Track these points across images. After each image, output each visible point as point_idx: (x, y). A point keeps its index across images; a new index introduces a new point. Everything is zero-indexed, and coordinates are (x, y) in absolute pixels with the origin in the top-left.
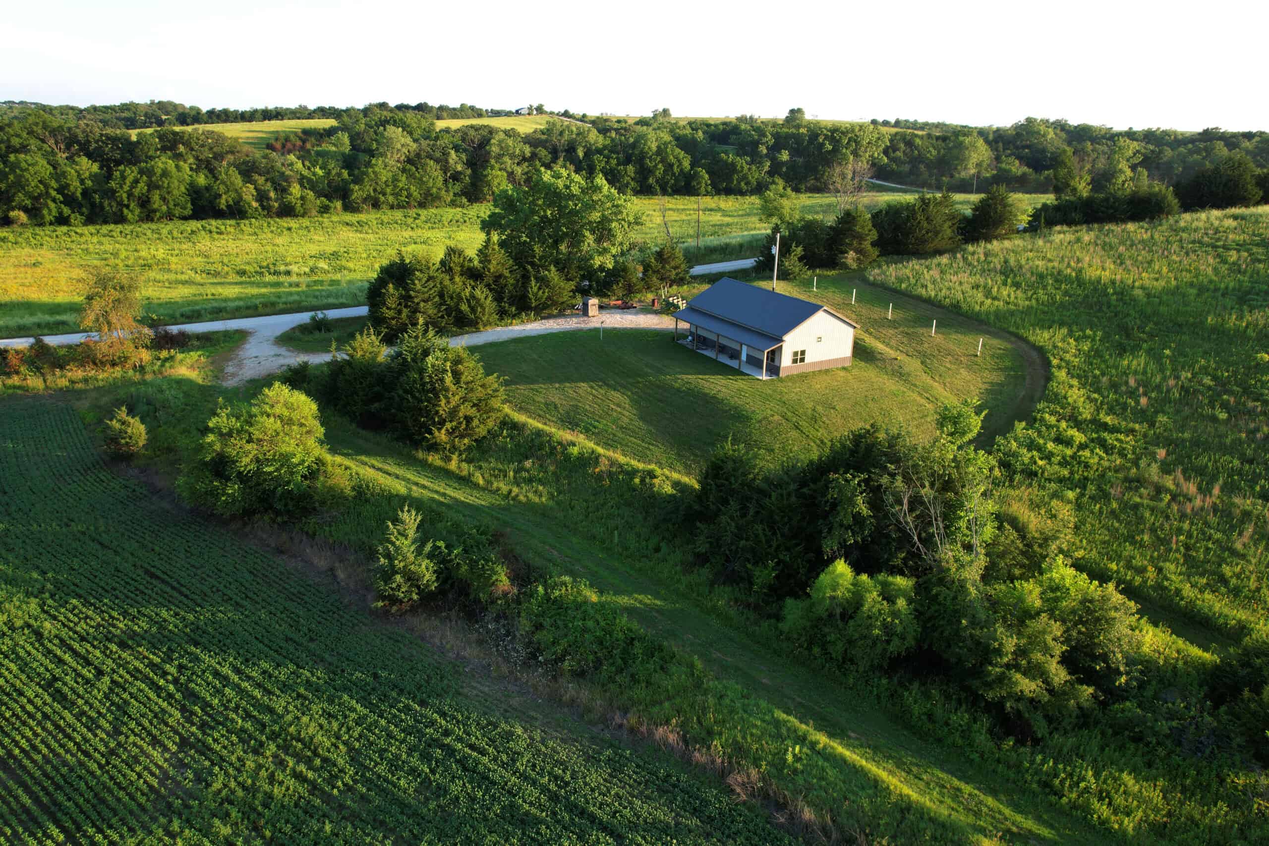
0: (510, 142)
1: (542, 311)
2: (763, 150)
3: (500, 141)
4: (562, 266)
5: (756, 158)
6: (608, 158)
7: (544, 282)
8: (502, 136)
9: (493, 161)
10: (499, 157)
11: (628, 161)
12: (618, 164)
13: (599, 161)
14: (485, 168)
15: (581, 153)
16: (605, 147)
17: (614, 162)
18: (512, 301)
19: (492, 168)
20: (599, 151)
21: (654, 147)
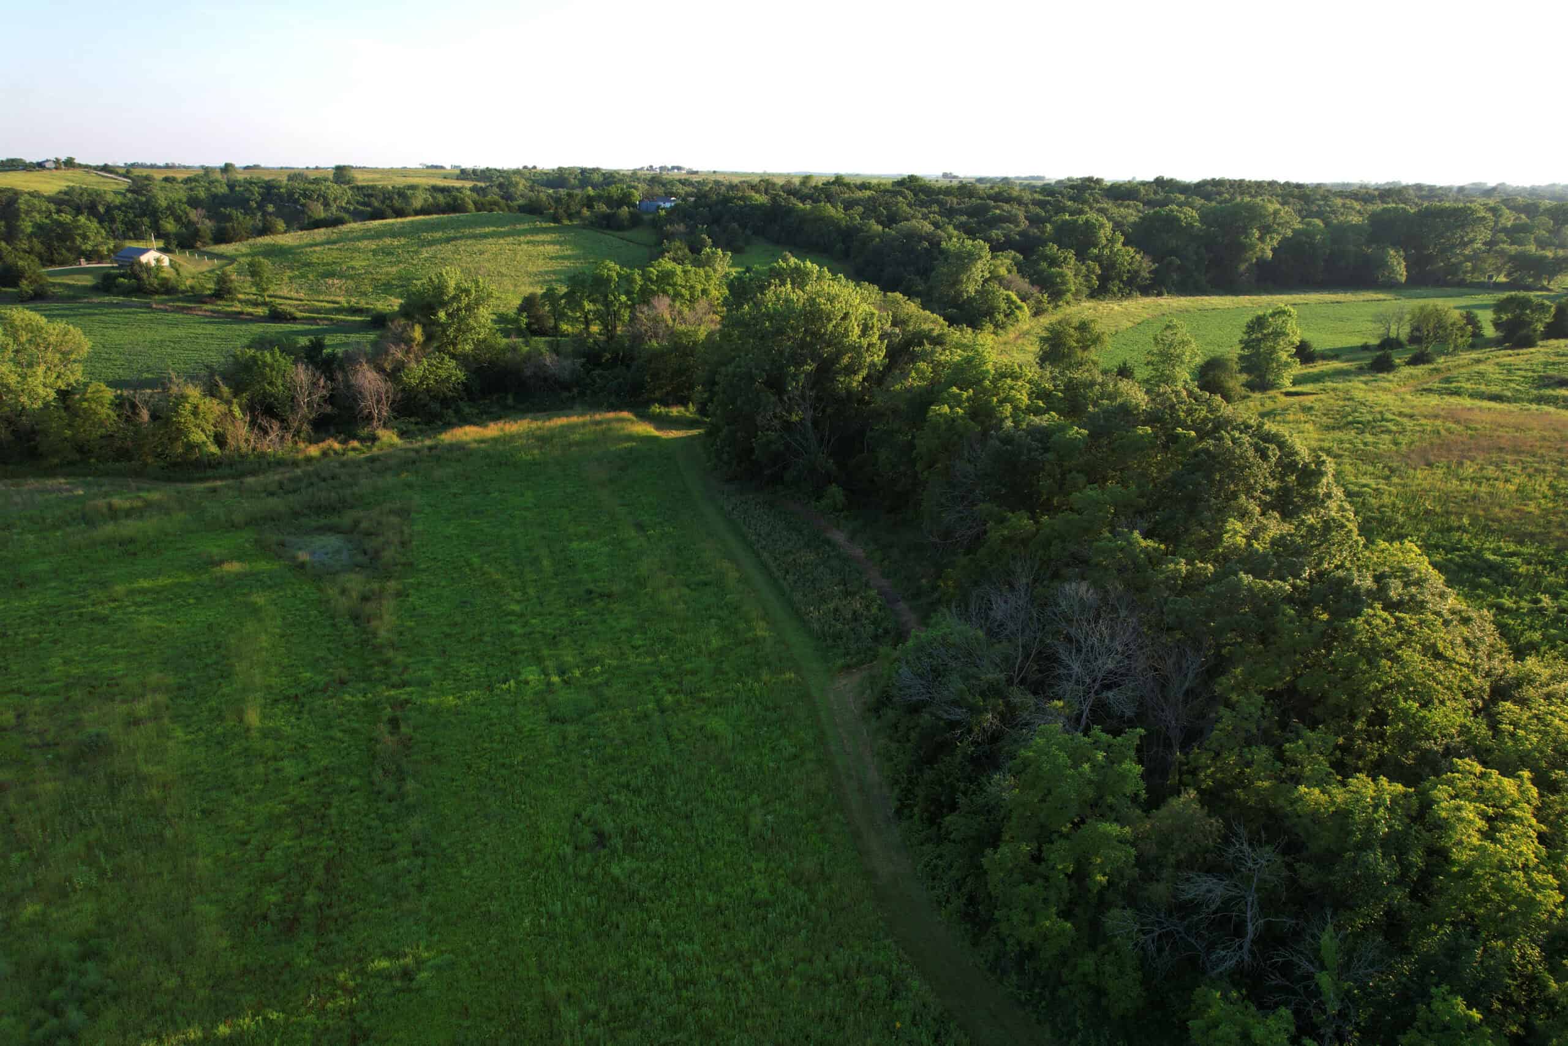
0: (36, 201)
1: (62, 264)
2: (254, 204)
3: (27, 202)
4: (69, 250)
5: (248, 211)
6: (126, 212)
7: (60, 254)
8: (27, 197)
9: (23, 216)
10: (27, 213)
11: (144, 214)
12: (136, 216)
13: (119, 216)
14: (17, 220)
15: (101, 209)
16: (122, 204)
17: (131, 216)
18: (48, 261)
19: (24, 220)
20: (118, 208)
21: (164, 204)
